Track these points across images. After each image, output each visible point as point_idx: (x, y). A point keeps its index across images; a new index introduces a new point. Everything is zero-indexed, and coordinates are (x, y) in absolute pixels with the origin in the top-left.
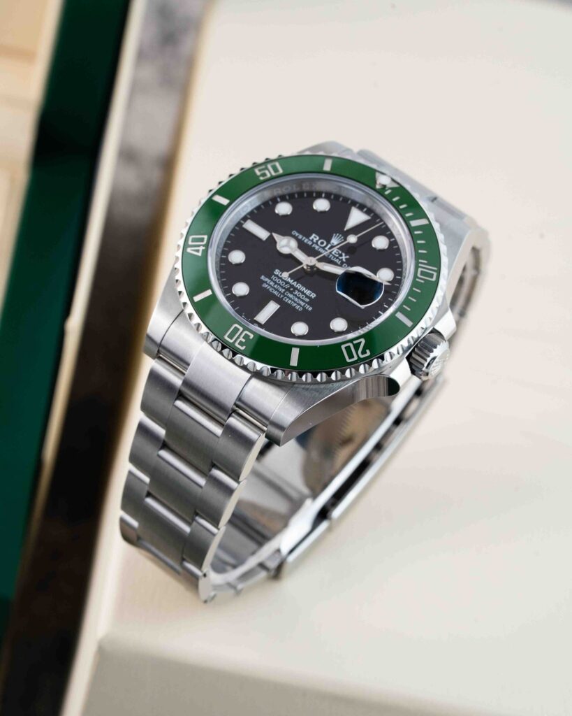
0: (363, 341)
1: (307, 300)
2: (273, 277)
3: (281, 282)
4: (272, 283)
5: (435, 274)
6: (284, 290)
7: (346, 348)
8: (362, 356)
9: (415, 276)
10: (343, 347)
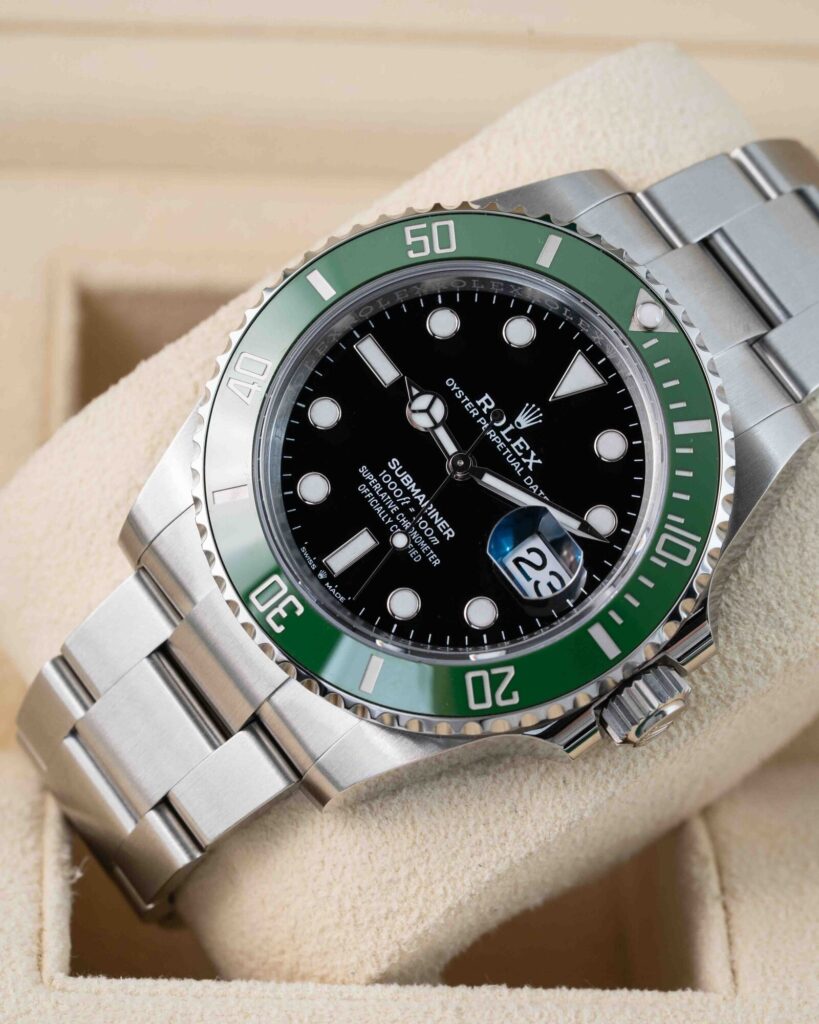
0: (511, 671)
1: (435, 541)
2: (383, 474)
3: (395, 489)
4: (377, 487)
5: (693, 550)
6: (396, 508)
7: (474, 679)
8: (501, 703)
9: (651, 551)
10: (470, 676)
